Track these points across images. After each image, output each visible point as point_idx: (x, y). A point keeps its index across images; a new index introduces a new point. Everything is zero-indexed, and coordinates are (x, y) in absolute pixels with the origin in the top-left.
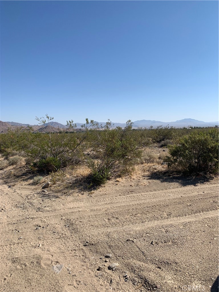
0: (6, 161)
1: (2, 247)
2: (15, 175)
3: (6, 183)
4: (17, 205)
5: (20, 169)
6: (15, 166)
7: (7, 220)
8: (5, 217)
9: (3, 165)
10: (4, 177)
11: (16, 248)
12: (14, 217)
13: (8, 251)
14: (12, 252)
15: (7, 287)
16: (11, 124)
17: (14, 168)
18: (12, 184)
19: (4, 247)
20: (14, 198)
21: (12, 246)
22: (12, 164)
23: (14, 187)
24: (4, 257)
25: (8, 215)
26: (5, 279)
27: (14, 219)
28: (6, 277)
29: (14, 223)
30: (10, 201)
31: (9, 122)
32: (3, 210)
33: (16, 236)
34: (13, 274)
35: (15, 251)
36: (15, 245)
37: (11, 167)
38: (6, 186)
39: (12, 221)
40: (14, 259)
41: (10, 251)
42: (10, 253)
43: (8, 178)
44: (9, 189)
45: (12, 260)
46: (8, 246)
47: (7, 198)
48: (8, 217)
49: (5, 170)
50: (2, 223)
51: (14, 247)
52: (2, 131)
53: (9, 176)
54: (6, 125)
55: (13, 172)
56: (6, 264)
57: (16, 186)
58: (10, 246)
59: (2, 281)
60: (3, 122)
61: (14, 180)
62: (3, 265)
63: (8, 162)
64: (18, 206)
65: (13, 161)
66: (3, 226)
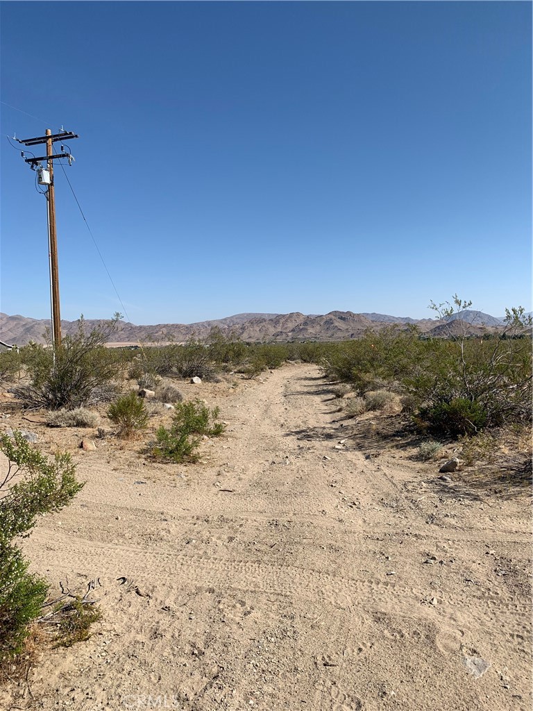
0: (360, 401)
1: (354, 582)
2: (378, 434)
3: (360, 447)
4: (382, 499)
5: (389, 420)
6: (378, 413)
7: (364, 529)
8: (360, 522)
9: (354, 409)
10: (355, 435)
11: (382, 592)
12: (377, 525)
13: (367, 594)
14: (374, 597)
15: (364, 667)
16: (371, 319)
17: (376, 418)
18: (373, 451)
19: (357, 584)
20: (378, 483)
21: (374, 586)
22: (374, 408)
23: (376, 460)
24: (359, 604)
25: (366, 519)
26: (360, 650)
27: (376, 530)
28: (362, 647)
29: (378, 539)
30: (368, 488)
31: (368, 314)
32: (355, 504)
33: (381, 566)
34: (376, 644)
35: (380, 596)
36: (379, 586)
37: (370, 415)
38: (359, 453)
39: (374, 533)
40: (379, 615)
41: (370, 596)
42: (370, 599)
43: (364, 437)
44: (366, 462)
45: (375, 614)
46: (366, 583)
47: (362, 480)
48: (365, 522)
49: (358, 419)
50: (354, 533)
51: (378, 588)
52: (352, 335)
53: (365, 434)
54: (360, 321)
55: (374, 426)
56: (363, 619)
57: (380, 457)
58: (370, 584)
59: (353, 651)
60: (354, 314)
61: (376, 444)
62: (357, 619)
63: (364, 403)
64: (386, 502)
65: (374, 400)
66: (356, 539)
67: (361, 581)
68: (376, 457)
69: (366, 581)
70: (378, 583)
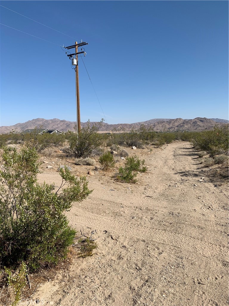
0: (211, 159)
1: (211, 245)
2: (221, 175)
3: (212, 181)
4: (224, 206)
5: (226, 169)
6: (220, 165)
7: (215, 220)
8: (213, 216)
9: (208, 163)
10: (209, 175)
11: (227, 252)
12: (222, 218)
13: (218, 252)
14: (222, 253)
15: (218, 287)
16: (215, 121)
17: (219, 168)
18: (218, 183)
19: (213, 246)
20: (221, 198)
21: (222, 248)
22: (218, 163)
23: (220, 187)
24: (214, 256)
25: (216, 215)
26: (216, 278)
27: (221, 221)
29: (223, 225)
30: (217, 200)
31: (214, 119)
32: (210, 207)
33: (225, 238)
34: (225, 277)
35: (225, 253)
36: (225, 248)
37: (217, 166)
38: (211, 184)
40: (225, 263)
41: (220, 253)
43: (214, 176)
44: (215, 188)
45: (223, 262)
47: (213, 197)
48: (215, 216)
49: (211, 168)
50: (211, 221)
51: (224, 249)
52: (206, 128)
53: (214, 175)
54: (210, 122)
55: (219, 172)
56: (217, 263)
57: (222, 186)
58: (220, 247)
59: (213, 279)
60: (207, 119)
61: (220, 180)
62: (214, 263)
63: (214, 160)
64: (226, 208)
65: (219, 159)
66: (212, 224)
67: (215, 245)
68: (220, 186)
69: (218, 245)
70: (224, 247)
